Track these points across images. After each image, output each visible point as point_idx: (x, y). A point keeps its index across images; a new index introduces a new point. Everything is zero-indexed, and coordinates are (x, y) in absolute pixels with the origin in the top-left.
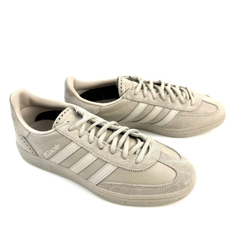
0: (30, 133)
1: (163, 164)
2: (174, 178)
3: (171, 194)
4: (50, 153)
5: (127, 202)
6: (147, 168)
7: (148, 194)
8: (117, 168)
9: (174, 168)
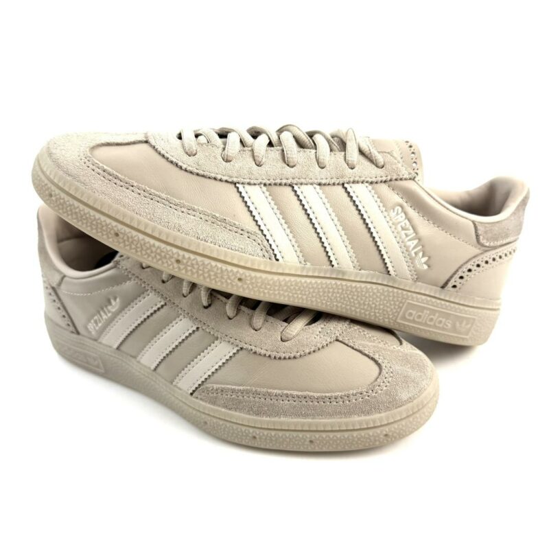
0: (64, 276)
1: (350, 347)
2: (373, 379)
3: (363, 418)
4: (100, 322)
5: (257, 437)
6: (307, 351)
7: (306, 416)
8: (238, 351)
9: (376, 357)
